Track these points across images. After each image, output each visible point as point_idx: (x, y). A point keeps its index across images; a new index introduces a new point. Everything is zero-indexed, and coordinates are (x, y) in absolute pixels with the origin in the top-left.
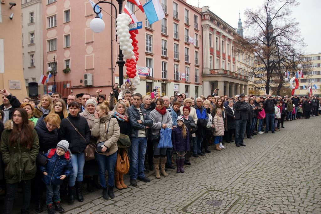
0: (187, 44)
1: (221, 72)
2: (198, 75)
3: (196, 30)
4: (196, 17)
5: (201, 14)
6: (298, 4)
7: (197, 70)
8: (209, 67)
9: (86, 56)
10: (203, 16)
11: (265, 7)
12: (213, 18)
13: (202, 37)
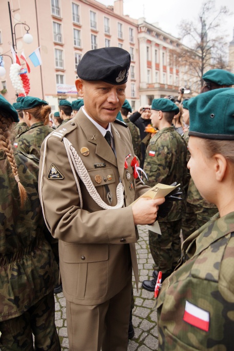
1: (157, 86)
2: (135, 90)
3: (132, 44)
4: (132, 30)
8: (147, 81)
10: (139, 28)
12: (151, 29)
13: (138, 50)
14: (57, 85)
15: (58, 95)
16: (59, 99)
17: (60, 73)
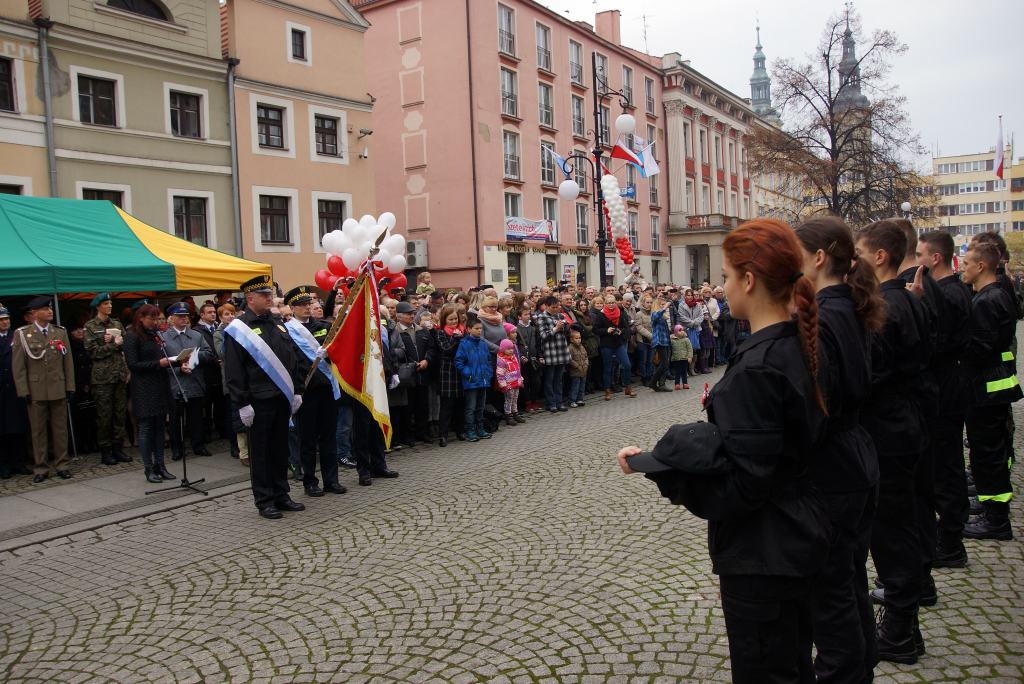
1: (716, 222)
2: (658, 232)
3: (652, 118)
4: (649, 82)
5: (661, 75)
6: (904, 49)
7: (655, 218)
8: (684, 209)
9: (407, 198)
10: (665, 79)
11: (824, 55)
12: (692, 82)
13: (664, 133)
14: (507, 219)
15: (508, 244)
16: (509, 254)
17: (512, 190)
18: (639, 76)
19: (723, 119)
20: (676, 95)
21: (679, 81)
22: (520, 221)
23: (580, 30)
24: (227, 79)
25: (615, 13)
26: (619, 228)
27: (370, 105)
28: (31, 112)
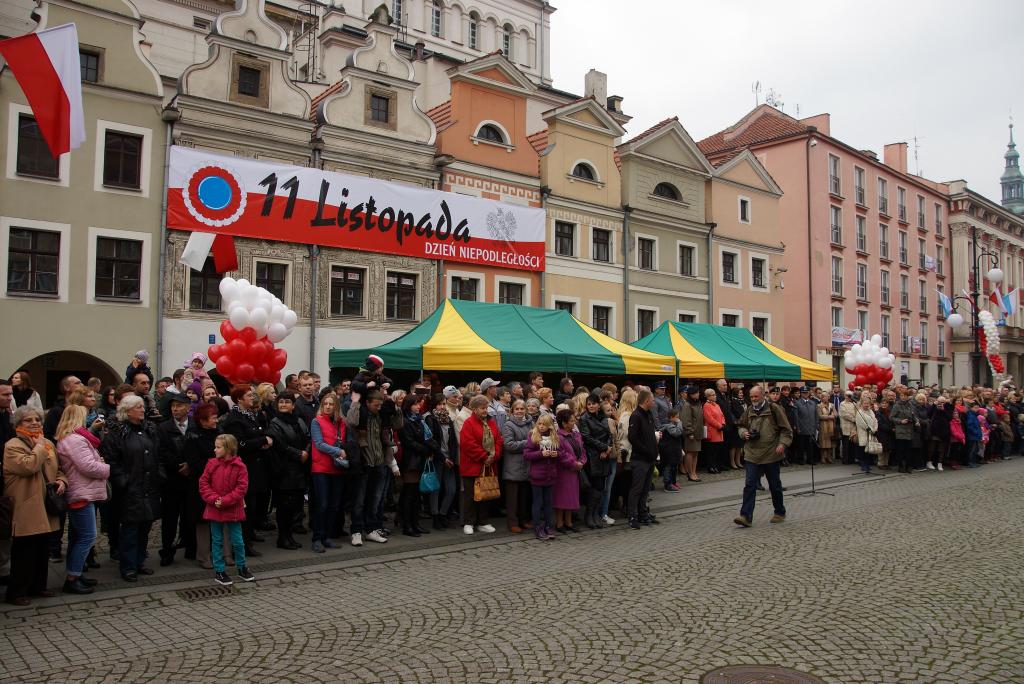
0: (923, 272)
2: (943, 339)
3: (939, 239)
4: (938, 206)
5: (948, 199)
10: (952, 203)
12: (977, 205)
13: (950, 252)
14: (832, 328)
15: (834, 349)
16: (834, 357)
17: (837, 304)
18: (930, 201)
19: (1002, 236)
20: (962, 218)
21: (966, 206)
22: (841, 330)
23: (868, 158)
24: (708, 235)
25: (903, 145)
26: (994, 348)
27: (783, 250)
28: (618, 263)
